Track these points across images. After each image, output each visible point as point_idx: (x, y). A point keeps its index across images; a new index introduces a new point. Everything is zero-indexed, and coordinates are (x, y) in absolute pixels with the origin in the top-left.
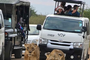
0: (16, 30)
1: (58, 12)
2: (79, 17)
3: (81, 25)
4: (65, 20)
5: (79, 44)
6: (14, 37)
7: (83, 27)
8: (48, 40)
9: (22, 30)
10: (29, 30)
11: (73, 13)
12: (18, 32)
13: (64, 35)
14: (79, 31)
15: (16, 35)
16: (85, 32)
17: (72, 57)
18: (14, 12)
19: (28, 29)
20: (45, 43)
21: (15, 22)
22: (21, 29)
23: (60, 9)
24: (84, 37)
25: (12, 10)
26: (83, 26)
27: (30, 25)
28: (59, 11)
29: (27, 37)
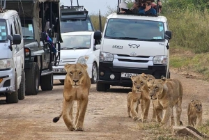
0: (41, 43)
2: (156, 16)
3: (161, 28)
5: (162, 58)
6: (41, 56)
7: (167, 33)
10: (62, 41)
12: (45, 46)
13: (138, 46)
14: (160, 38)
15: (43, 51)
16: (169, 39)
18: (36, 13)
19: (60, 39)
21: (38, 30)
22: (49, 41)
24: (168, 47)
25: (32, 11)
26: (166, 30)
29: (59, 53)
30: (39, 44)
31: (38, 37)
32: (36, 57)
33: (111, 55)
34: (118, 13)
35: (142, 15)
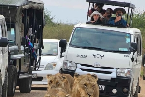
0: (22, 48)
1: (92, 19)
3: (128, 40)
4: (103, 33)
5: (126, 71)
6: (20, 60)
8: (76, 63)
9: (32, 48)
10: (43, 48)
11: (116, 21)
12: (26, 51)
13: (102, 57)
14: (126, 50)
15: (23, 55)
16: (134, 51)
17: (115, 91)
18: (19, 18)
19: (41, 45)
20: (73, 69)
21: (20, 35)
22: (30, 46)
23: (95, 15)
24: (133, 59)
25: (15, 16)
26: (133, 42)
27: (44, 40)
28: (94, 18)
29: (40, 59)
30: (20, 48)
31: (19, 41)
32: (15, 60)
33: (75, 65)
34: (87, 23)
35: (111, 25)
